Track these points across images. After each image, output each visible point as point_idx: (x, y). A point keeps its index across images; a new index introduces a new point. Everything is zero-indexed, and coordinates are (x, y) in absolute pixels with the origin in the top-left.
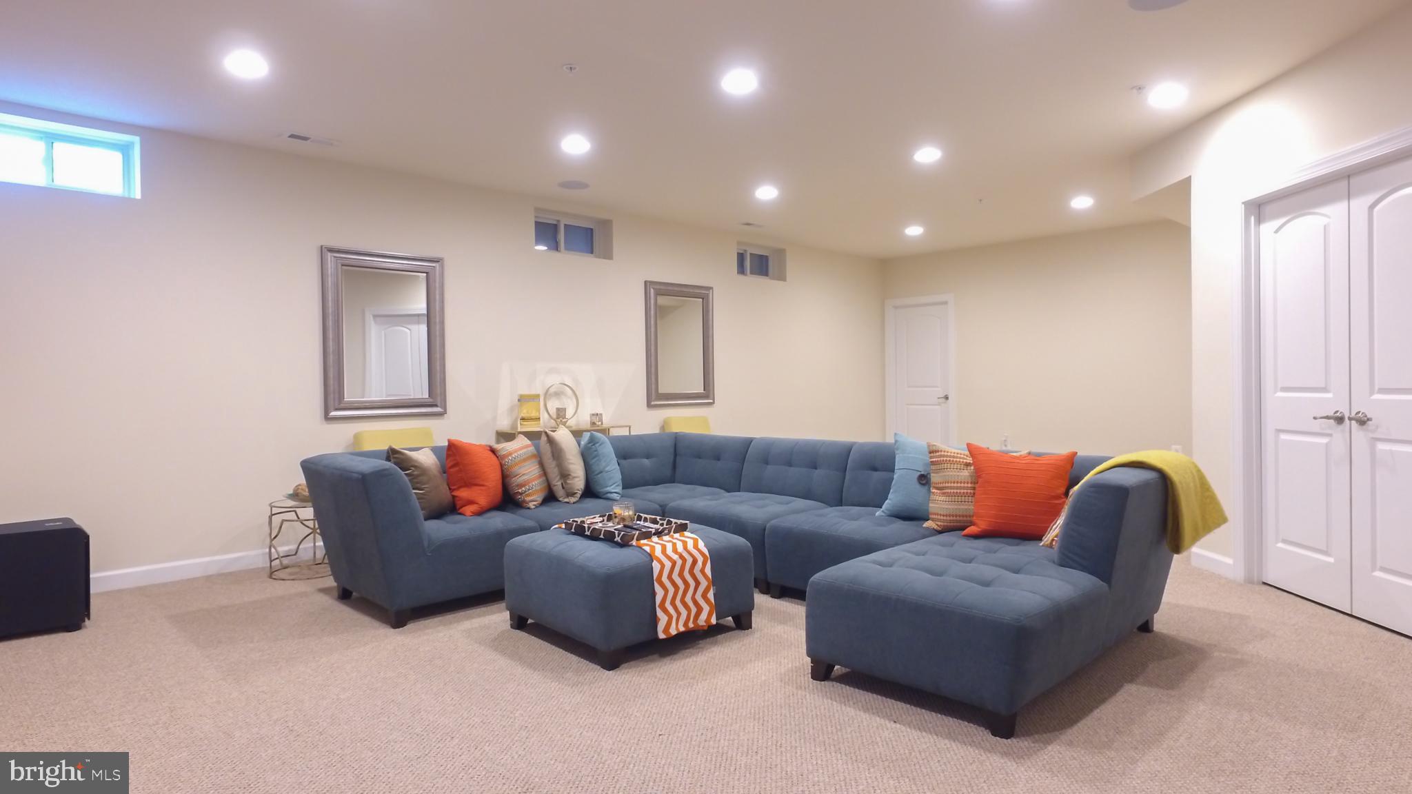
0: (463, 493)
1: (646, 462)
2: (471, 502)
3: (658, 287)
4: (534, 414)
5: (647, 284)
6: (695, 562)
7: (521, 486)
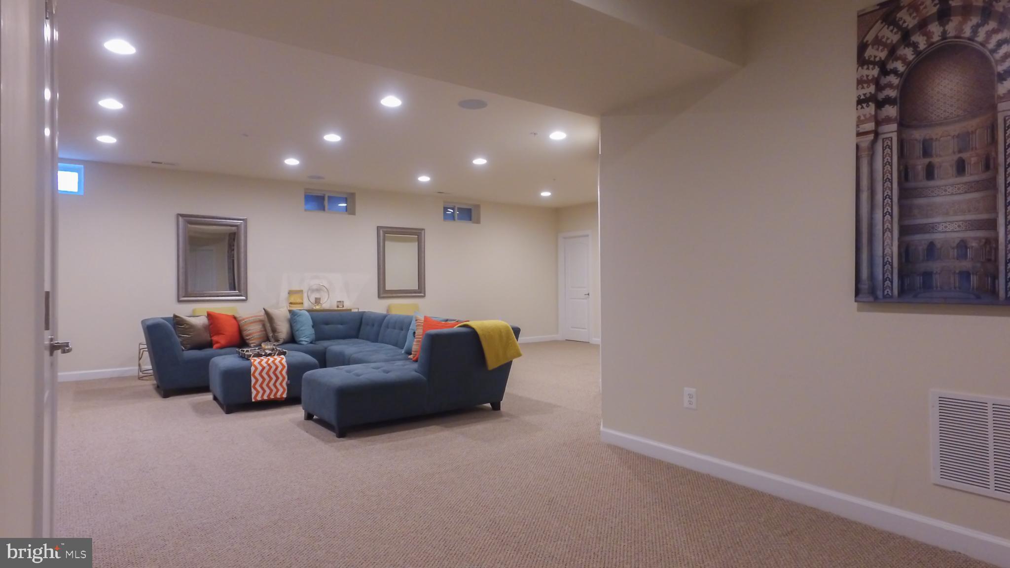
0: (215, 338)
1: (340, 326)
2: (217, 342)
3: (385, 230)
4: (299, 301)
5: (379, 228)
6: (277, 368)
7: (248, 335)
